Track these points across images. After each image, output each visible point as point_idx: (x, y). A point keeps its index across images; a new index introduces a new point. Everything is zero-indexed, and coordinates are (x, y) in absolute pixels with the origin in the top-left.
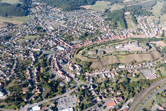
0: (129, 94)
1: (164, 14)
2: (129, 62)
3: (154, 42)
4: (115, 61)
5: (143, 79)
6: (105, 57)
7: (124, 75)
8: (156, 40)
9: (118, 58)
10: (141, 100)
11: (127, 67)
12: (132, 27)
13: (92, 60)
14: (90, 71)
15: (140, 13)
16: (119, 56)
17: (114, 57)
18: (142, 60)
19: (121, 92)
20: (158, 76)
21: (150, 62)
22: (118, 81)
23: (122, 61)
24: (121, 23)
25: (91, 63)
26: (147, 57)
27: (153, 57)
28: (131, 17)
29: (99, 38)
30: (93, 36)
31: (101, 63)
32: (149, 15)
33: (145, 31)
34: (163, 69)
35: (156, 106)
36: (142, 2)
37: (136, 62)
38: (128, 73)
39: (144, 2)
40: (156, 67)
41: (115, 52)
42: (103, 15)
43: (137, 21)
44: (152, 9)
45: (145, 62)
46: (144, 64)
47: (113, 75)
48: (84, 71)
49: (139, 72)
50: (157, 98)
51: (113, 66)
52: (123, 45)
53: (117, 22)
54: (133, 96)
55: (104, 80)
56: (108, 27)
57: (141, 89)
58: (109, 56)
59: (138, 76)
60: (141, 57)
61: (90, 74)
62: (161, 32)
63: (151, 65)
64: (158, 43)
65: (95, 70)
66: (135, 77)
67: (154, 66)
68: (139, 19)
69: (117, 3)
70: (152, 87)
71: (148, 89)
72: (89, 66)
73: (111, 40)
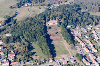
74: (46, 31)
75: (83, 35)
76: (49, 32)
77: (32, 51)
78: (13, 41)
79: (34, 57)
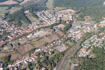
0: (51, 66)
1: (56, 7)
2: (42, 45)
3: (56, 26)
4: (31, 48)
5: (58, 53)
6: (21, 48)
7: (42, 55)
8: (57, 24)
9: (32, 45)
10: (62, 66)
11: (42, 49)
12: (35, 21)
13: (10, 53)
14: (11, 63)
15: (37, 10)
16: (32, 43)
17: (29, 45)
18: (52, 41)
19: (45, 67)
20: (68, 47)
21: (58, 40)
22: (39, 61)
23: (36, 46)
24: (24, 20)
25: (10, 56)
26: (55, 38)
27: (59, 36)
28: (31, 14)
29: (8, 37)
30: (2, 38)
31: (19, 53)
32: (45, 10)
33: (46, 21)
34: (69, 42)
35: (73, 65)
36: (36, 2)
37: (48, 43)
38: (44, 53)
39: (37, 1)
40: (64, 42)
41: (28, 41)
42: (5, 19)
43: (37, 16)
44: (46, 5)
45: (55, 41)
46: (54, 43)
47: (33, 59)
48: (5, 65)
49: (53, 50)
50: (72, 60)
51: (31, 52)
52: (33, 34)
53: (21, 21)
54: (55, 66)
55: (27, 65)
56: (13, 26)
57: (59, 60)
58: (25, 45)
59: (53, 52)
60: (51, 38)
61: (13, 65)
62: (59, 19)
63: (60, 42)
64: (59, 26)
65: (16, 61)
66: (51, 54)
67: (62, 42)
68: (38, 14)
69: (14, 6)
70: (66, 55)
71: (64, 58)
72: (9, 60)
73: (21, 35)
74: (25, 15)
75: (41, 15)
76: (26, 15)
77: (22, 23)
78: (12, 21)
79: (22, 25)
